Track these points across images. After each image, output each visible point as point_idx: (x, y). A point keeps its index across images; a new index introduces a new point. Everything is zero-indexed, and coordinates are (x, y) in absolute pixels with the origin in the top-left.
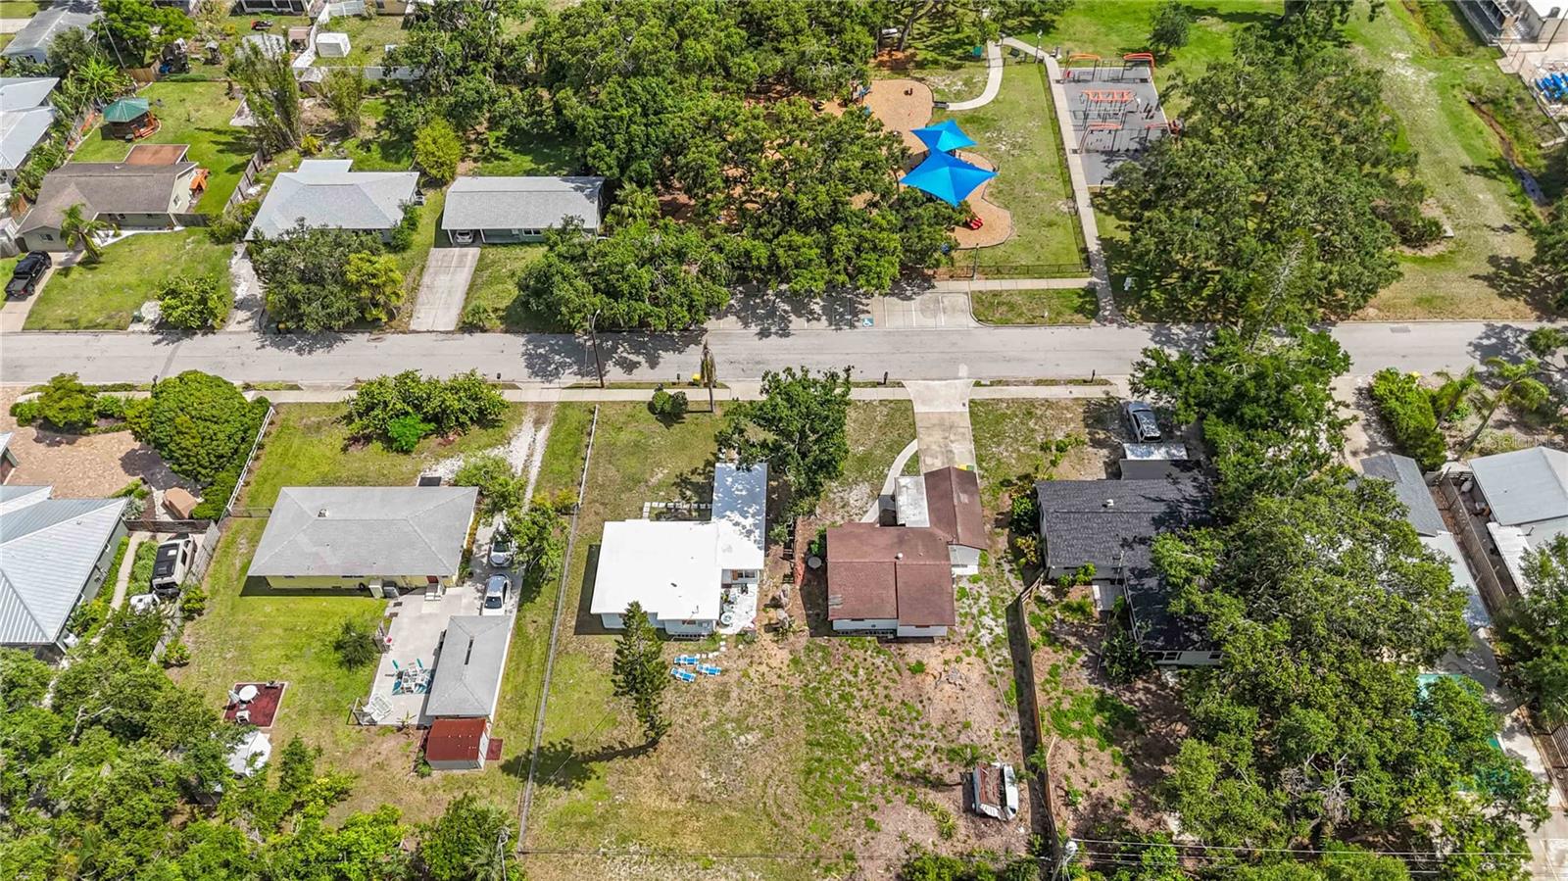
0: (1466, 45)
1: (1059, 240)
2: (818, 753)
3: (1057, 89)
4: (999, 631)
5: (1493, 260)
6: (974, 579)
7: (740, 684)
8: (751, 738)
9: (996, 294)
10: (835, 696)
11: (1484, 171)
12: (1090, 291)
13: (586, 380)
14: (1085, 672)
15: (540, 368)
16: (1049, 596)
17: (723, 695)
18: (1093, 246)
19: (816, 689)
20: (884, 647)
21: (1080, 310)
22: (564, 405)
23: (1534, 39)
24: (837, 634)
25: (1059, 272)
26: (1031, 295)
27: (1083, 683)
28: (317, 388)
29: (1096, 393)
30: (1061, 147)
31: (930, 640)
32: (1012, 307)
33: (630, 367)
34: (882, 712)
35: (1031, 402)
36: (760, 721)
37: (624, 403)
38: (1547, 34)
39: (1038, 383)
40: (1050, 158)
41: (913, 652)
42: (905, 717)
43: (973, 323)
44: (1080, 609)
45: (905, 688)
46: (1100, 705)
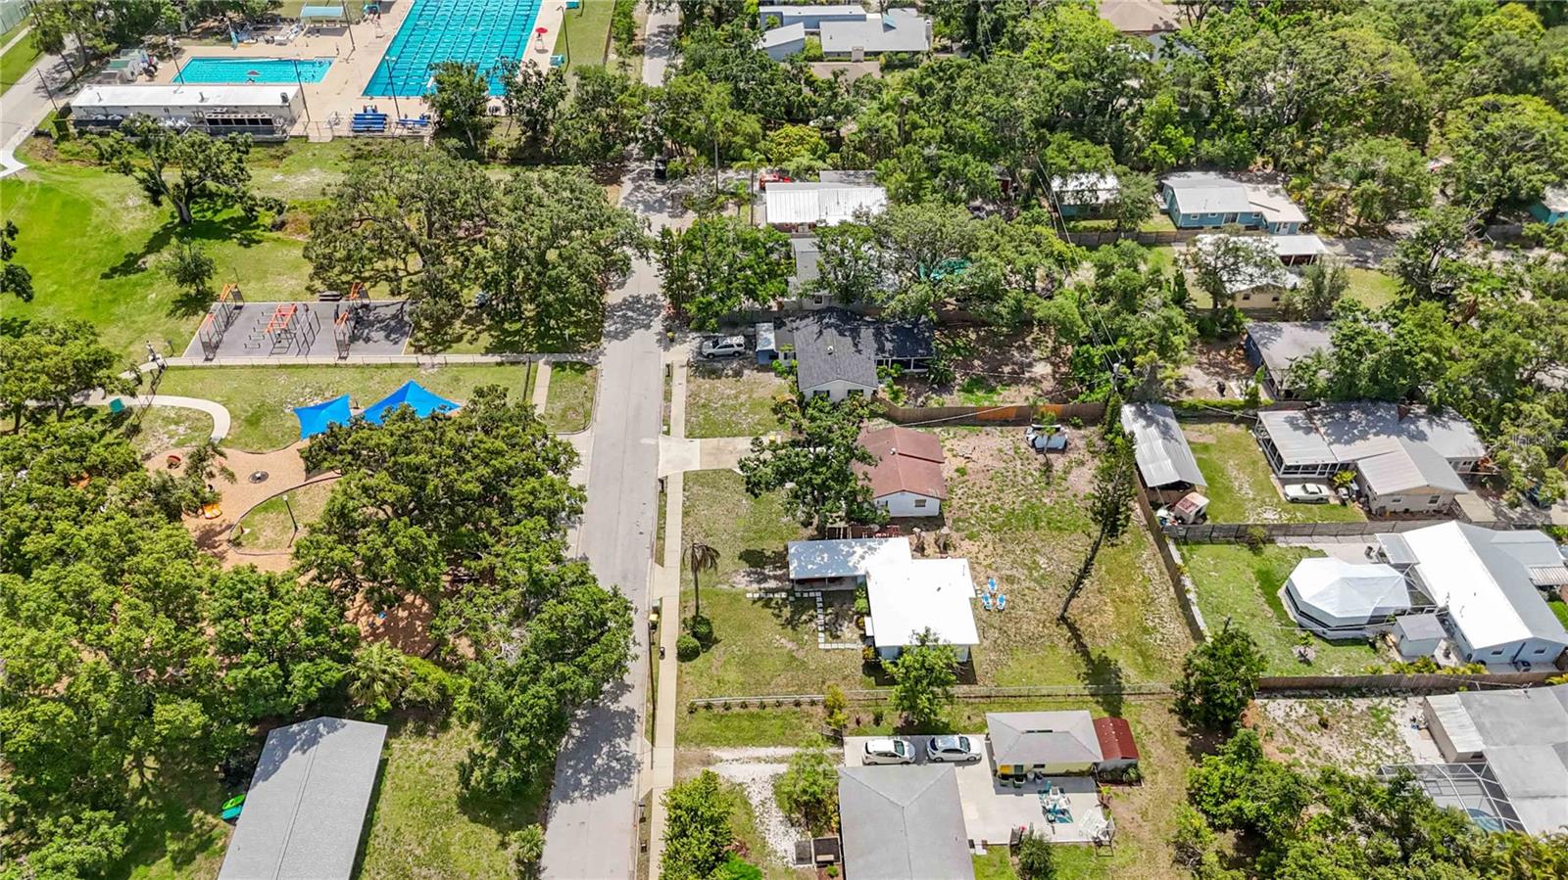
2: (1043, 524)
8: (1042, 560)
10: (995, 515)
12: (557, 366)
13: (641, 726)
14: (946, 396)
15: (617, 777)
18: (496, 358)
21: (579, 372)
22: (680, 738)
24: (941, 513)
26: (554, 395)
27: (954, 397)
29: (682, 371)
30: (332, 366)
32: (568, 408)
33: (624, 688)
34: (1002, 491)
35: (692, 404)
36: (1027, 556)
37: (681, 684)
39: (667, 399)
40: (347, 374)
42: (1002, 479)
43: (587, 433)
45: (979, 478)
46: (969, 392)
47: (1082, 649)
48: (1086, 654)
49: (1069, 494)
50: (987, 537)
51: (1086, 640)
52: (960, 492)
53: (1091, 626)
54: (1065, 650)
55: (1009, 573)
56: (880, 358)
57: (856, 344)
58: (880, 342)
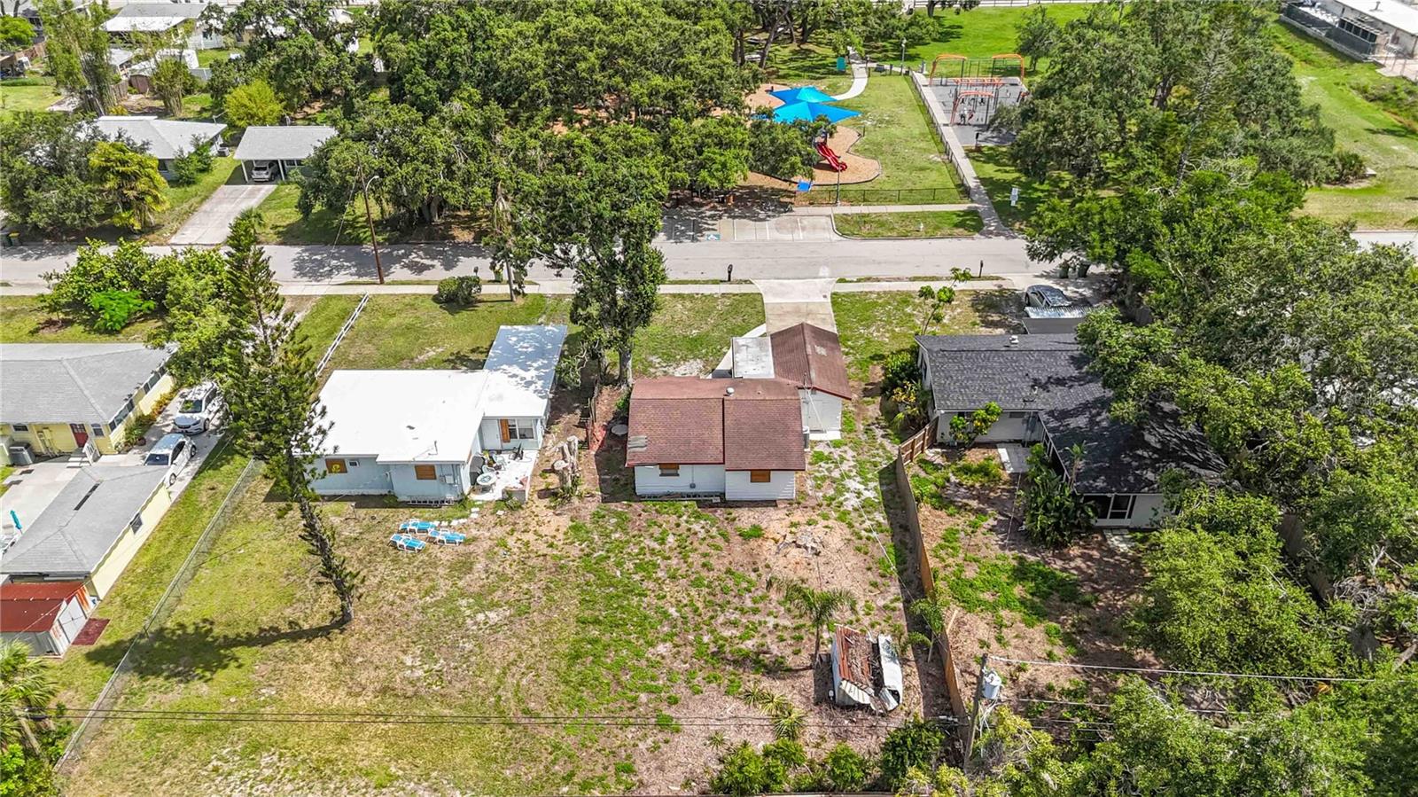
0: (1339, 66)
2: (594, 632)
3: (927, 91)
4: (869, 495)
6: (836, 444)
7: (491, 555)
8: (495, 616)
9: (863, 216)
10: (629, 566)
11: (1391, 132)
12: (972, 213)
13: (363, 279)
14: (996, 538)
15: (310, 270)
16: (939, 460)
17: (464, 566)
18: (972, 183)
19: (603, 559)
20: (707, 512)
21: (960, 226)
22: (330, 297)
24: (641, 498)
25: (934, 201)
26: (905, 217)
27: (994, 551)
29: (986, 287)
30: (931, 122)
31: (772, 503)
32: (882, 224)
33: (420, 268)
34: (697, 583)
36: (511, 596)
37: (404, 296)
40: (921, 130)
41: (746, 518)
42: (730, 589)
43: (836, 237)
44: (982, 472)
45: (732, 556)
46: (1021, 573)
47: (266, 637)
48: (250, 641)
49: (681, 691)
50: (575, 551)
51: (280, 647)
52: (696, 527)
53: (308, 660)
54: (272, 615)
55: (479, 566)
56: (1044, 417)
57: (1060, 382)
58: (1085, 407)
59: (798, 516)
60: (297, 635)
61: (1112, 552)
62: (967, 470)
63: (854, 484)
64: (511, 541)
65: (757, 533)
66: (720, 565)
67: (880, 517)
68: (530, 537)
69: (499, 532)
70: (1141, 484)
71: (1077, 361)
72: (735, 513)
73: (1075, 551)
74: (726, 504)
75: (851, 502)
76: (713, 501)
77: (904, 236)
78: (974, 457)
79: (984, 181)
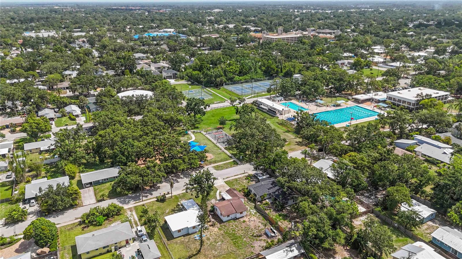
0: (272, 117)
1: (223, 156)
3: (207, 136)
4: (255, 211)
5: (296, 142)
8: (219, 243)
9: (217, 166)
10: (231, 231)
11: (287, 132)
12: (234, 161)
13: (137, 201)
14: (274, 212)
15: (124, 203)
16: (260, 204)
18: (230, 155)
19: (227, 232)
20: (236, 221)
21: (234, 164)
22: (135, 207)
23: (282, 114)
24: (225, 222)
25: (227, 160)
26: (224, 164)
27: (275, 214)
28: (65, 222)
29: (247, 174)
30: (213, 143)
31: (243, 217)
32: (222, 167)
33: (146, 196)
34: (242, 230)
35: (236, 179)
37: (150, 202)
38: (283, 113)
39: (235, 176)
40: (213, 145)
41: (242, 220)
42: (247, 229)
44: (267, 204)
45: (244, 225)
46: (280, 215)
47: (191, 257)
49: (251, 243)
50: (222, 232)
52: (236, 223)
53: (199, 257)
54: (188, 254)
56: (272, 194)
57: (271, 188)
58: (276, 191)
59: (248, 217)
60: (194, 255)
61: (288, 209)
62: (264, 204)
63: (251, 211)
64: (212, 233)
65: (244, 222)
66: (243, 227)
67: (258, 214)
68: (214, 232)
69: (209, 233)
70: (288, 200)
71: (272, 184)
72: (240, 219)
73: (284, 211)
74: (237, 219)
75: (253, 213)
76: (235, 219)
77: (227, 168)
78: (264, 202)
79: (232, 154)
